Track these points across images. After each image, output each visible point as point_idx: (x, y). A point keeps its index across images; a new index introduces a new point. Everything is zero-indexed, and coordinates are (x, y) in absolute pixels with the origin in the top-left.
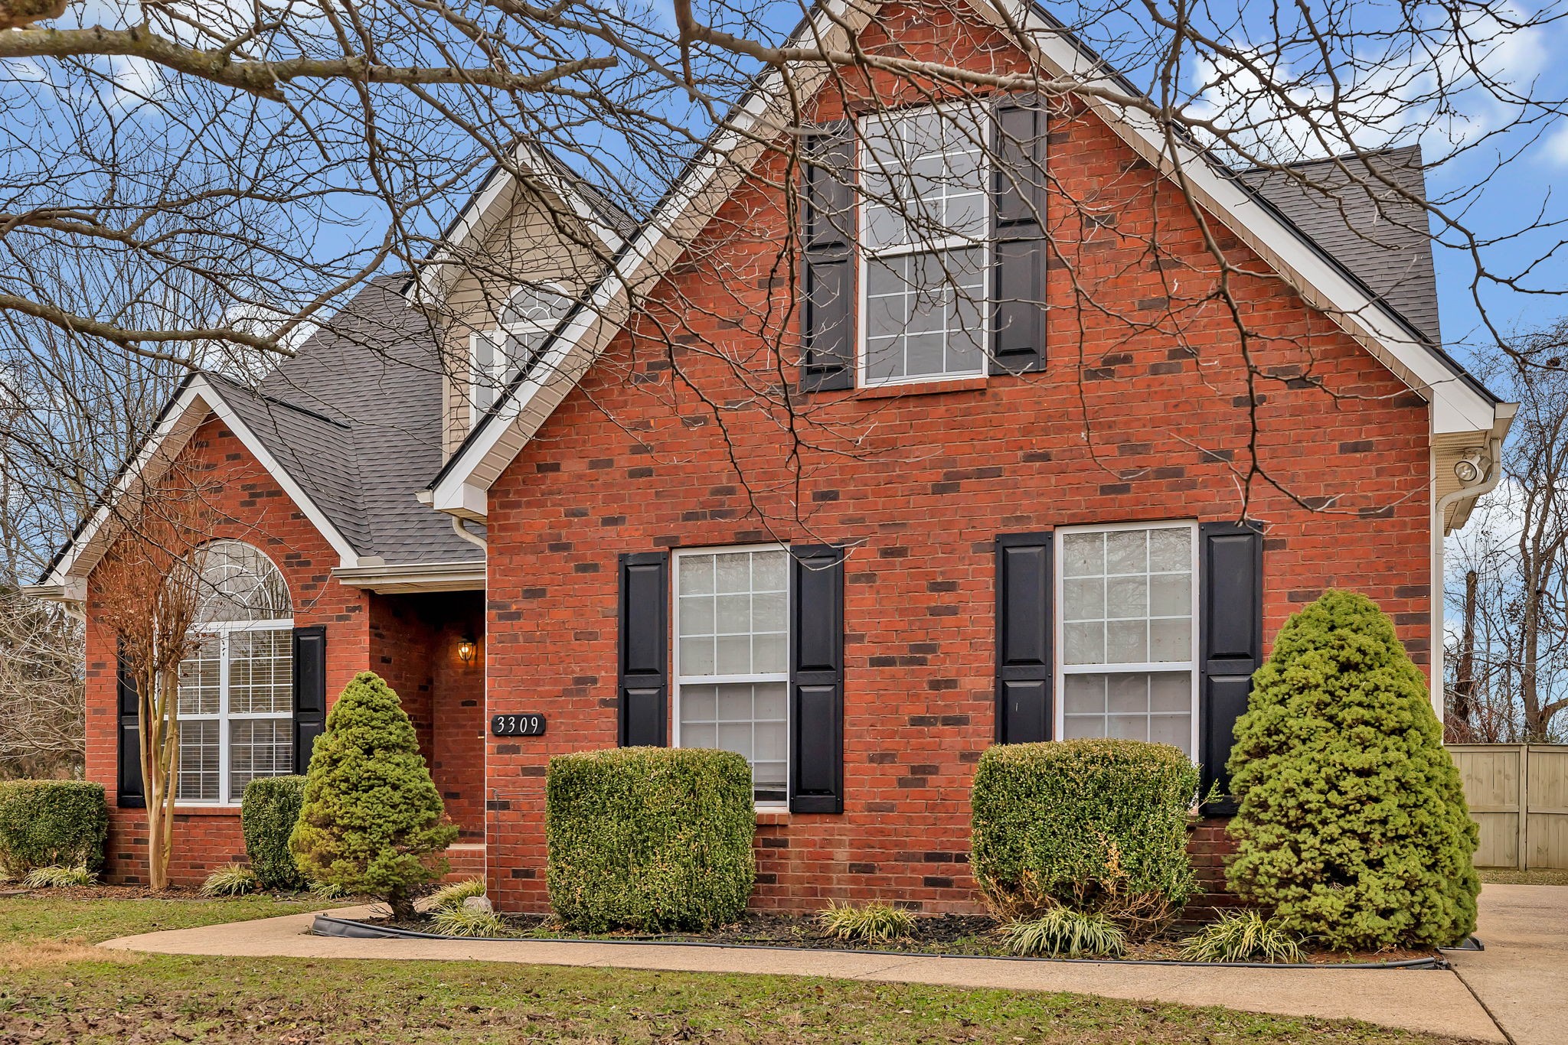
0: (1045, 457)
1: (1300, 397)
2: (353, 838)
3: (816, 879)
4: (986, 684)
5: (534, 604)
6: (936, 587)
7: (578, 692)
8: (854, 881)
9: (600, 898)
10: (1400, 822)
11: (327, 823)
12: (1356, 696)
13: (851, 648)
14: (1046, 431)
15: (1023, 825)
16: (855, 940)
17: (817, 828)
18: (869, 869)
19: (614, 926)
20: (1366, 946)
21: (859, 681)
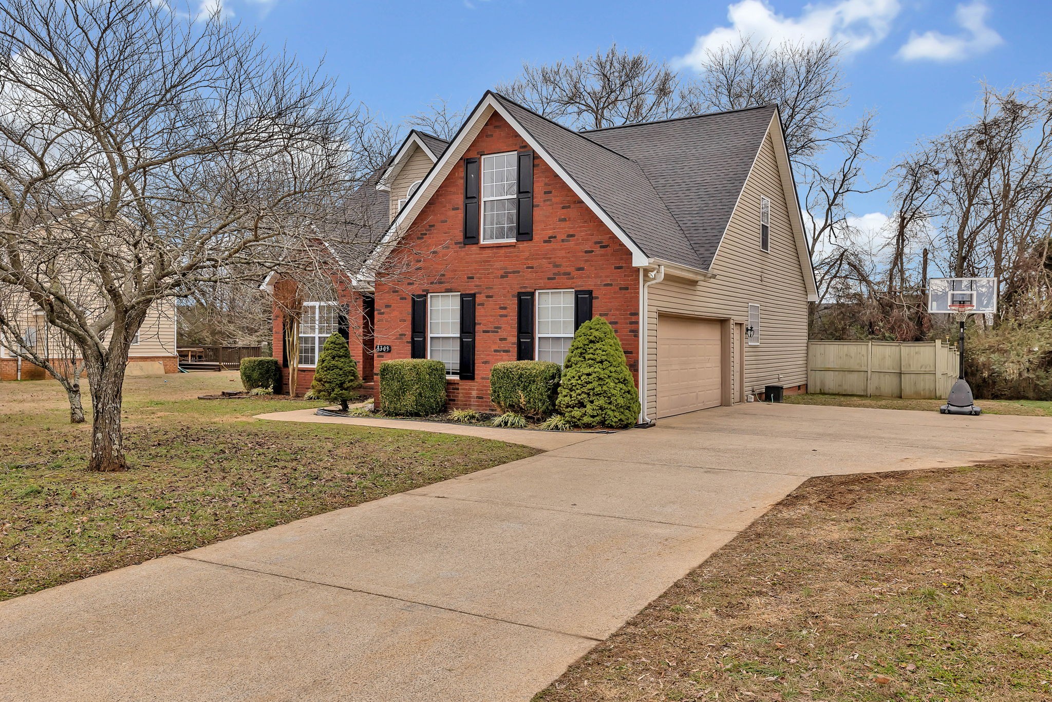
0: (532, 268)
1: (602, 251)
2: (327, 385)
3: (467, 401)
4: (515, 340)
5: (387, 310)
6: (501, 308)
7: (400, 339)
8: (477, 402)
9: (392, 406)
10: (598, 389)
11: (320, 380)
12: (591, 351)
13: (477, 327)
14: (532, 259)
15: (500, 387)
16: (458, 421)
17: (467, 384)
18: (482, 398)
19: (397, 415)
20: (588, 426)
21: (480, 337)
